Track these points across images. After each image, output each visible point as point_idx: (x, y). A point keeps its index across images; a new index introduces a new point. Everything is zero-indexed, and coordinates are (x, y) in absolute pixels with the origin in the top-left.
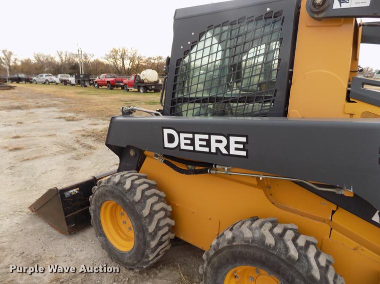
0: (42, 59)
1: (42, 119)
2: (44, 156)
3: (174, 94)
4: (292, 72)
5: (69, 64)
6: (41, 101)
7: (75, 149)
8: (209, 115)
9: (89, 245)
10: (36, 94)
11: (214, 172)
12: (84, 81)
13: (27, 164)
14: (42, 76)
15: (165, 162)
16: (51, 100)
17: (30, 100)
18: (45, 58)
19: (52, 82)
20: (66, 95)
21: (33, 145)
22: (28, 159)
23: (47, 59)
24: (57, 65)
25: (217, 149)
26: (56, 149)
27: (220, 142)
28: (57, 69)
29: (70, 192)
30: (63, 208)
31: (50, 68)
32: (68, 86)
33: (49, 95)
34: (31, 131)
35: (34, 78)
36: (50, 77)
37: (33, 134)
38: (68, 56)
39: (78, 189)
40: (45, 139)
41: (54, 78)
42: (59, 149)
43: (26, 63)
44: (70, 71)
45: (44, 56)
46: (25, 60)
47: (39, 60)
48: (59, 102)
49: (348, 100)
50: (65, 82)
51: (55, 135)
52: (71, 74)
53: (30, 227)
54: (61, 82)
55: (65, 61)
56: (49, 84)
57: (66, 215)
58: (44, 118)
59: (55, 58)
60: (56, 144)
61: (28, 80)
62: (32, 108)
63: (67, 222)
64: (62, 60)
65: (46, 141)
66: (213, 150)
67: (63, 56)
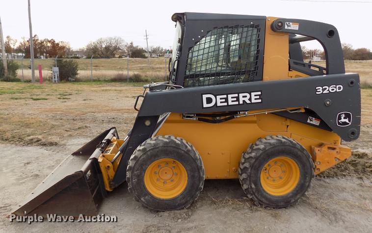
4: (264, 57)
15: (199, 119)
25: (244, 101)
27: (246, 97)
39: (90, 171)
49: (289, 70)
63: (95, 202)
66: (241, 102)
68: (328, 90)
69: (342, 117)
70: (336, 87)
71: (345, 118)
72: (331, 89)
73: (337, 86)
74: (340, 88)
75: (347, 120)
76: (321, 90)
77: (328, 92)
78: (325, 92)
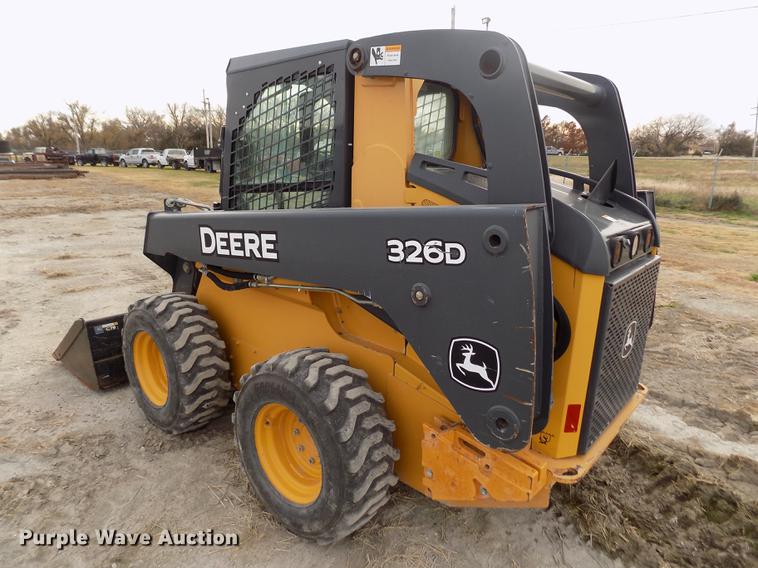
0: (140, 119)
1: (116, 230)
2: (99, 287)
3: (232, 179)
4: (352, 147)
5: (190, 128)
6: (123, 199)
7: (154, 278)
8: (276, 206)
9: (124, 405)
10: (120, 184)
11: (254, 285)
12: (211, 161)
13: (69, 298)
14: (135, 152)
16: (141, 197)
17: (106, 197)
18: (146, 118)
19: (154, 164)
20: (173, 187)
21: (87, 270)
22: (73, 291)
23: (149, 120)
24: (168, 131)
25: (251, 251)
26: (123, 276)
27: (253, 242)
28: (165, 139)
29: (104, 326)
30: (92, 348)
31: (154, 136)
32: (182, 172)
33: (142, 187)
34: (91, 248)
35: (123, 156)
36: (151, 154)
37: (93, 253)
38: (188, 114)
39: (117, 323)
40: (110, 260)
41: (157, 156)
42: (127, 277)
43: (112, 128)
44: (191, 143)
45: (145, 115)
46: (110, 122)
47: (135, 122)
48: (154, 200)
49: (408, 184)
50: (177, 164)
51: (129, 255)
52: (189, 149)
53: (50, 380)
54: (170, 164)
55: (182, 124)
56: (148, 167)
57: (95, 360)
58: (120, 228)
59: (163, 116)
60: (126, 269)
61: (112, 161)
62: (104, 210)
63: (96, 370)
64: (177, 121)
65: (110, 264)
66: (248, 254)
67: (177, 113)
68: (421, 255)
69: (468, 356)
70: (443, 248)
71: (474, 360)
72: (427, 251)
73: (448, 246)
74: (455, 254)
75: (482, 371)
76: (399, 250)
77: (420, 260)
78: (412, 258)
